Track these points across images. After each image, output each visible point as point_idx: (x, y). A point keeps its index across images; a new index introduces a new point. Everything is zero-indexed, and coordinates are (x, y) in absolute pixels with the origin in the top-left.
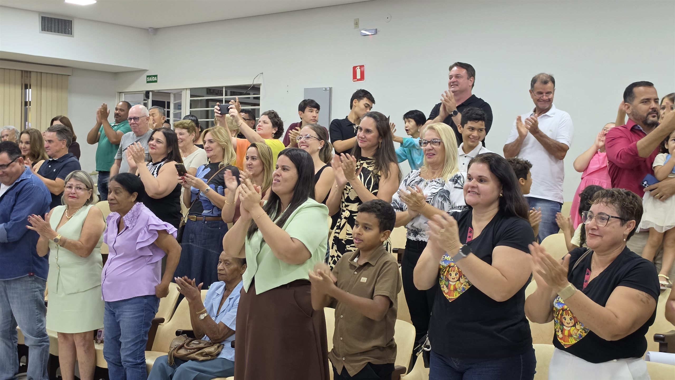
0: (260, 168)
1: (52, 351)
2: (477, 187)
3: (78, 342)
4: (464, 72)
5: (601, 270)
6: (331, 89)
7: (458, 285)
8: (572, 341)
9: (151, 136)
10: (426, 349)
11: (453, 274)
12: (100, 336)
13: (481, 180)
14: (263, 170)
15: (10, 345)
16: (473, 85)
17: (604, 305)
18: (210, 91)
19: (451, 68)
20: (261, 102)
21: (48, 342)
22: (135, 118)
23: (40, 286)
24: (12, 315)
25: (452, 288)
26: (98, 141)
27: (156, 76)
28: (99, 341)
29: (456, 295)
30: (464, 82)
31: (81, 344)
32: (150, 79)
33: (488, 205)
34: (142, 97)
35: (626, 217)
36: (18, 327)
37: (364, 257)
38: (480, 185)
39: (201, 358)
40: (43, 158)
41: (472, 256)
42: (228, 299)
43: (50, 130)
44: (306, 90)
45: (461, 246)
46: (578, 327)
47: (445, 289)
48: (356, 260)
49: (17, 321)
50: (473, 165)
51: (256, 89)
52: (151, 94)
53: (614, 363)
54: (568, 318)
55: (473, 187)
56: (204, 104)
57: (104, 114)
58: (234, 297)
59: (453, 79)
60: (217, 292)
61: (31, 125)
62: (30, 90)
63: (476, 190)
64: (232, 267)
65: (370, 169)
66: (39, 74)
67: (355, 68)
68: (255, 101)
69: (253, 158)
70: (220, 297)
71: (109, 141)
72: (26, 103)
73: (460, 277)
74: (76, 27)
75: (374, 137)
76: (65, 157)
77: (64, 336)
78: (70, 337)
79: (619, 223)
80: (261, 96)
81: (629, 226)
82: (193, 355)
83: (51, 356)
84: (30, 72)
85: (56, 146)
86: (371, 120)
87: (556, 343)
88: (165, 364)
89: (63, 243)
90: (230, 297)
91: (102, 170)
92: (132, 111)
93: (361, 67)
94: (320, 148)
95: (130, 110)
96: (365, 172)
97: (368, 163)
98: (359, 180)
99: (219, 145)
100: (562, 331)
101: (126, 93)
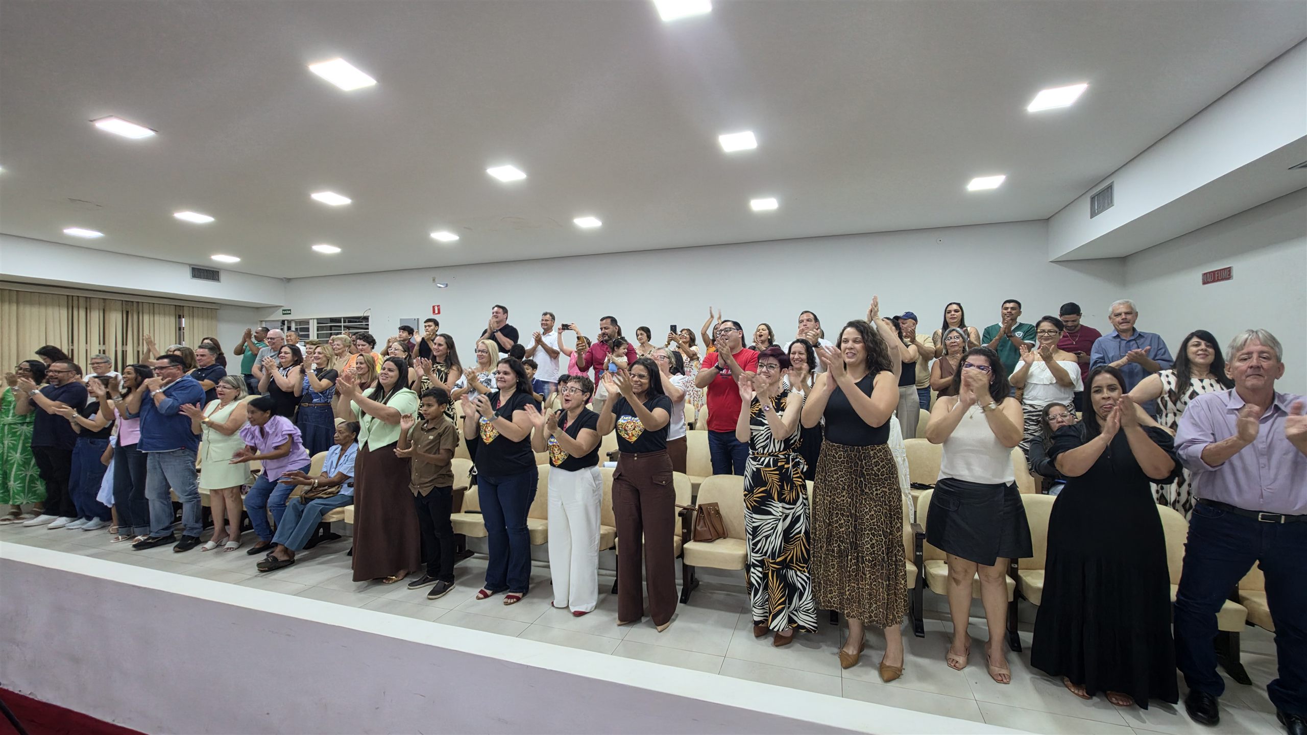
0: (367, 370)
1: (204, 503)
2: (504, 378)
3: (227, 495)
4: (501, 310)
5: (573, 421)
6: (418, 319)
7: (492, 434)
8: (560, 462)
9: (280, 351)
10: (474, 474)
11: (489, 428)
12: (244, 489)
13: (506, 373)
14: (369, 370)
15: (166, 503)
16: (507, 318)
17: (575, 439)
18: (333, 320)
19: (493, 308)
20: (370, 327)
21: (200, 498)
22: (271, 338)
23: (191, 459)
24: (166, 480)
25: (488, 436)
26: (243, 353)
27: (290, 310)
28: (244, 493)
29: (491, 440)
30: (501, 316)
31: (229, 496)
32: (285, 312)
33: (511, 387)
34: (280, 324)
35: (585, 390)
36: (172, 489)
37: (432, 423)
38: (505, 376)
39: (325, 496)
40: (195, 367)
41: (500, 417)
42: (344, 456)
43: (200, 347)
44: (401, 320)
45: (494, 412)
46: (562, 454)
47: (484, 437)
48: (425, 425)
49: (171, 485)
50: (500, 365)
51: (366, 319)
52: (286, 322)
53: (583, 470)
54: (556, 449)
55: (501, 378)
56: (329, 328)
57: (248, 335)
58: (348, 454)
59: (495, 314)
60: (336, 452)
61: (185, 344)
62: (183, 319)
63: (503, 380)
64: (344, 435)
65: (442, 369)
66: (191, 309)
67: (434, 307)
68: (366, 327)
69: (361, 363)
70: (338, 455)
71: (252, 354)
72: (180, 329)
73: (493, 429)
74: (223, 276)
75: (444, 348)
76: (213, 366)
77: (215, 491)
78: (220, 492)
79: (581, 393)
80: (370, 323)
81: (586, 396)
82: (320, 495)
83: (204, 507)
84: (183, 306)
85: (208, 358)
86: (442, 338)
87: (552, 464)
88: (297, 504)
89: (211, 425)
90: (345, 454)
91: (246, 373)
92: (271, 333)
93: (438, 306)
94: (404, 357)
95: (269, 333)
96: (439, 371)
97: (441, 366)
98: (435, 376)
99: (325, 356)
100: (555, 457)
101: (266, 321)
